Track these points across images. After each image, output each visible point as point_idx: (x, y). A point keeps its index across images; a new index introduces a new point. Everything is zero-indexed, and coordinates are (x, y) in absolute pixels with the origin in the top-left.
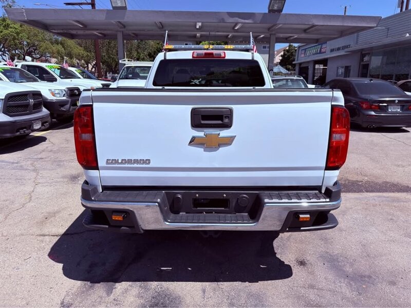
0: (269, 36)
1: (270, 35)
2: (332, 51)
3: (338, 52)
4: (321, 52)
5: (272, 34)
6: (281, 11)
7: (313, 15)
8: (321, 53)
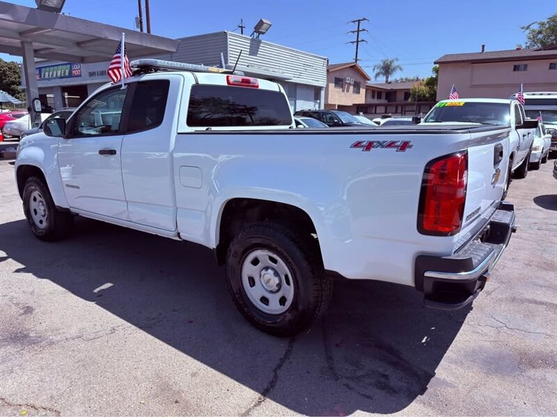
0: (20, 45)
1: (22, 43)
2: (92, 74)
3: (100, 77)
4: (71, 75)
5: (27, 42)
6: (60, 10)
7: (104, 25)
8: (72, 77)
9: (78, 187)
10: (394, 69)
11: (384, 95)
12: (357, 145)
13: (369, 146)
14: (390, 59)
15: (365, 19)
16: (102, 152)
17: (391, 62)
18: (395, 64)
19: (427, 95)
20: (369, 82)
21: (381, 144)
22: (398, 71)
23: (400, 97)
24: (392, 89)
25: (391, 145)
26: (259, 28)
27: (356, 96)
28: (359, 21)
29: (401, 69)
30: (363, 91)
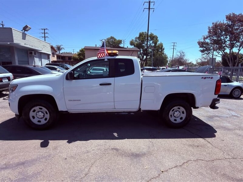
9: (80, 100)
10: (61, 49)
11: (61, 58)
12: (202, 78)
13: (205, 78)
14: (59, 45)
15: (47, 29)
16: (101, 85)
17: (60, 46)
18: (62, 47)
19: (78, 59)
20: (57, 53)
21: (207, 78)
22: (63, 49)
23: (67, 59)
24: (63, 56)
25: (209, 78)
26: (25, 28)
27: (53, 58)
28: (44, 29)
29: (64, 49)
30: (56, 56)
